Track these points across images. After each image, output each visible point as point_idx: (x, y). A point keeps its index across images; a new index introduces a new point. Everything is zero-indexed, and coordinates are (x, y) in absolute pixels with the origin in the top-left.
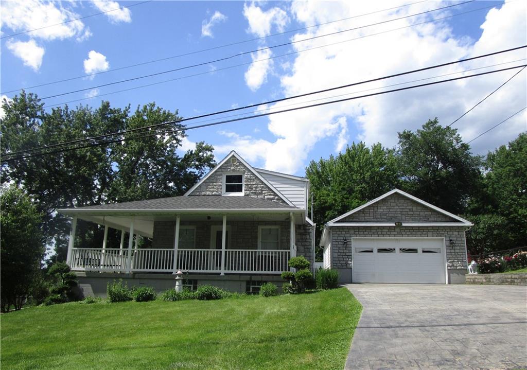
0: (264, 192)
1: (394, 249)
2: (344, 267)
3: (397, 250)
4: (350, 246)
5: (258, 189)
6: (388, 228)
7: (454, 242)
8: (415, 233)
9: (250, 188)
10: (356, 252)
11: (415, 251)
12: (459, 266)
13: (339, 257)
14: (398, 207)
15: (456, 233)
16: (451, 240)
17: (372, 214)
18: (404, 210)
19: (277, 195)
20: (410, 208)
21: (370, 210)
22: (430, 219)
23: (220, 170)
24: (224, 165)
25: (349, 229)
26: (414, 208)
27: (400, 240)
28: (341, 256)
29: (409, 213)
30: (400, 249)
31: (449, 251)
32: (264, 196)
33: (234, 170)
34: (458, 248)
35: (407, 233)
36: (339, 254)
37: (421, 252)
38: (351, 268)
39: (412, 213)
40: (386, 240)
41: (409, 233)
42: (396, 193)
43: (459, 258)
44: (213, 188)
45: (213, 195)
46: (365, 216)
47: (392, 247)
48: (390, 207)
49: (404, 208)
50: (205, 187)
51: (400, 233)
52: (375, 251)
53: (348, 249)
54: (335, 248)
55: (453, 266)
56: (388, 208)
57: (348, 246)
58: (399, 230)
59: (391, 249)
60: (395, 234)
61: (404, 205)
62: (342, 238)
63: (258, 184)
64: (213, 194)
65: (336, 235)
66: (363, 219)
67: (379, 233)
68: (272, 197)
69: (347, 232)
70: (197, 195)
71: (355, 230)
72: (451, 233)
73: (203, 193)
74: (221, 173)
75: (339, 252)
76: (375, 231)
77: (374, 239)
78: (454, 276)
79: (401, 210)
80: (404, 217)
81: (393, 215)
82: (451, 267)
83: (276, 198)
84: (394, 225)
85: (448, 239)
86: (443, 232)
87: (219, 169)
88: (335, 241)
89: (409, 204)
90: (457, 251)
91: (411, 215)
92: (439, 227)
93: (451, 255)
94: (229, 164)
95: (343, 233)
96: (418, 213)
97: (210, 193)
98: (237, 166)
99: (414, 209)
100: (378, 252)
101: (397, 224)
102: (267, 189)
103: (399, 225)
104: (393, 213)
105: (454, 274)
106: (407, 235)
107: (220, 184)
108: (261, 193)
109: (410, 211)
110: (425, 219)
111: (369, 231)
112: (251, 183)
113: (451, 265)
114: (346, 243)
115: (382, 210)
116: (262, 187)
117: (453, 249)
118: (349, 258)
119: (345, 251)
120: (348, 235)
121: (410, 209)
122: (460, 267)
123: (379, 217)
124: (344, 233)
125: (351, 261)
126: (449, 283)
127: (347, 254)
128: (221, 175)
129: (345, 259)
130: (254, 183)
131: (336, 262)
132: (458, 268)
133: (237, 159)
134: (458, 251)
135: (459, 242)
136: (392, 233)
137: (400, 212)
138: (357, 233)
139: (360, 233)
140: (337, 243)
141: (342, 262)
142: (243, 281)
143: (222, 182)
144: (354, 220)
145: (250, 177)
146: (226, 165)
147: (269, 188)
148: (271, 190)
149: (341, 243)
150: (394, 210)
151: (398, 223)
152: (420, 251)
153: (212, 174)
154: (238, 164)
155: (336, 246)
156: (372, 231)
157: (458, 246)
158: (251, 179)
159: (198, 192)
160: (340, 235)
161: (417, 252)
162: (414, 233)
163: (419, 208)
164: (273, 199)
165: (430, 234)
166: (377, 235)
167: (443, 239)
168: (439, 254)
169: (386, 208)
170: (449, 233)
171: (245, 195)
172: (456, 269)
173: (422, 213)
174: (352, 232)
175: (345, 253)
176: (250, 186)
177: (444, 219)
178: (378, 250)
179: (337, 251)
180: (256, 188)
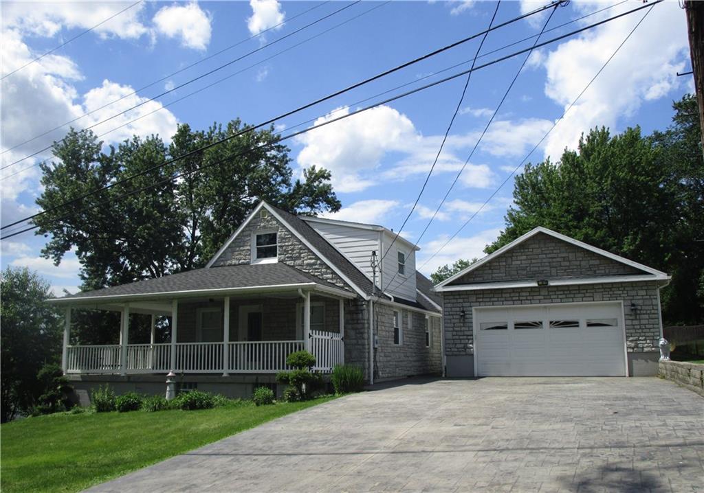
0: (302, 255)
1: (541, 323)
2: (462, 353)
3: (546, 324)
4: (469, 320)
5: (295, 252)
6: (529, 290)
7: (639, 308)
8: (572, 296)
9: (285, 251)
10: (481, 329)
11: (574, 324)
12: (647, 347)
13: (454, 337)
14: (544, 256)
15: (643, 293)
16: (633, 305)
17: (503, 270)
18: (554, 260)
19: (319, 259)
20: (564, 255)
21: (501, 264)
22: (598, 272)
23: (248, 229)
24: (253, 222)
25: (469, 295)
26: (572, 256)
27: (550, 308)
28: (457, 337)
29: (563, 264)
30: (551, 323)
31: (629, 322)
32: (303, 261)
33: (264, 227)
34: (647, 316)
35: (560, 297)
36: (455, 333)
37: (586, 325)
38: (473, 355)
39: (567, 264)
40: (526, 308)
41: (564, 296)
42: (540, 233)
43: (647, 334)
44: (240, 254)
45: (239, 264)
46: (492, 273)
47: (537, 320)
48: (531, 257)
49: (556, 256)
50: (230, 254)
51: (548, 298)
52: (511, 326)
53: (467, 324)
54: (449, 325)
55: (637, 346)
56: (529, 257)
57: (466, 320)
58: (544, 292)
59: (536, 323)
60: (539, 300)
61: (555, 251)
62: (458, 309)
63: (295, 245)
64: (240, 262)
65: (449, 305)
66: (490, 277)
67: (514, 299)
68: (313, 261)
69: (465, 300)
70: (222, 266)
71: (478, 296)
72: (634, 293)
73: (229, 262)
74: (249, 232)
75: (454, 331)
76: (508, 295)
77: (507, 308)
78: (639, 364)
79: (550, 260)
80: (554, 271)
81: (537, 269)
82: (633, 348)
83: (319, 262)
84: (535, 284)
85: (629, 303)
86: (621, 292)
87: (246, 227)
88: (447, 313)
89: (563, 250)
90: (643, 322)
91: (566, 266)
92: (612, 283)
93: (634, 329)
94: (258, 219)
95: (459, 301)
96: (578, 263)
97: (237, 262)
98: (268, 221)
99: (570, 257)
100: (516, 328)
101: (540, 283)
102: (306, 251)
103: (543, 285)
104: (536, 265)
105: (639, 360)
106: (559, 300)
107: (248, 248)
108: (298, 258)
109: (564, 261)
110: (589, 273)
111: (500, 296)
112: (286, 244)
113: (633, 345)
114: (464, 317)
115: (519, 262)
116: (301, 249)
117: (636, 319)
118: (469, 340)
119: (463, 329)
120: (468, 304)
121: (564, 257)
122: (649, 349)
123: (515, 273)
124: (461, 301)
125: (472, 343)
126: (631, 375)
127: (466, 333)
128: (250, 235)
129: (462, 341)
130: (290, 244)
131: (451, 346)
132: (646, 350)
133: (268, 212)
134: (646, 322)
135: (647, 308)
136: (535, 298)
137: (547, 264)
138: (481, 300)
139: (484, 300)
140: (451, 317)
141: (458, 346)
142: (249, 383)
143: (250, 246)
144: (477, 279)
145: (285, 235)
146: (255, 221)
147: (309, 249)
148: (312, 252)
149: (458, 317)
150: (539, 261)
151: (542, 281)
152: (583, 324)
153: (238, 236)
154: (270, 218)
155: (449, 321)
156: (504, 295)
157: (646, 314)
158: (285, 239)
159: (222, 261)
160: (455, 305)
161: (578, 326)
162: (570, 296)
163: (579, 254)
164: (314, 264)
165: (597, 296)
166: (511, 302)
167: (620, 303)
168: (616, 327)
169: (525, 257)
170: (630, 293)
171: (279, 262)
172: (643, 352)
173: (583, 263)
174: (473, 298)
175: (463, 331)
176: (284, 248)
177: (621, 271)
178: (515, 325)
179: (452, 329)
180: (293, 250)
